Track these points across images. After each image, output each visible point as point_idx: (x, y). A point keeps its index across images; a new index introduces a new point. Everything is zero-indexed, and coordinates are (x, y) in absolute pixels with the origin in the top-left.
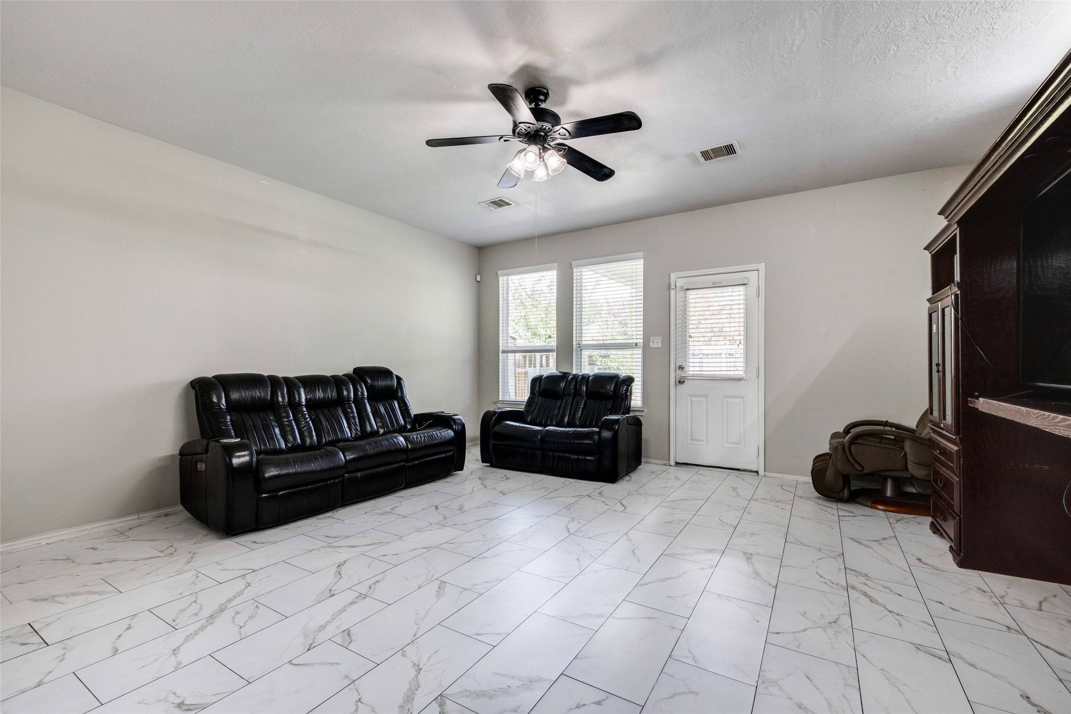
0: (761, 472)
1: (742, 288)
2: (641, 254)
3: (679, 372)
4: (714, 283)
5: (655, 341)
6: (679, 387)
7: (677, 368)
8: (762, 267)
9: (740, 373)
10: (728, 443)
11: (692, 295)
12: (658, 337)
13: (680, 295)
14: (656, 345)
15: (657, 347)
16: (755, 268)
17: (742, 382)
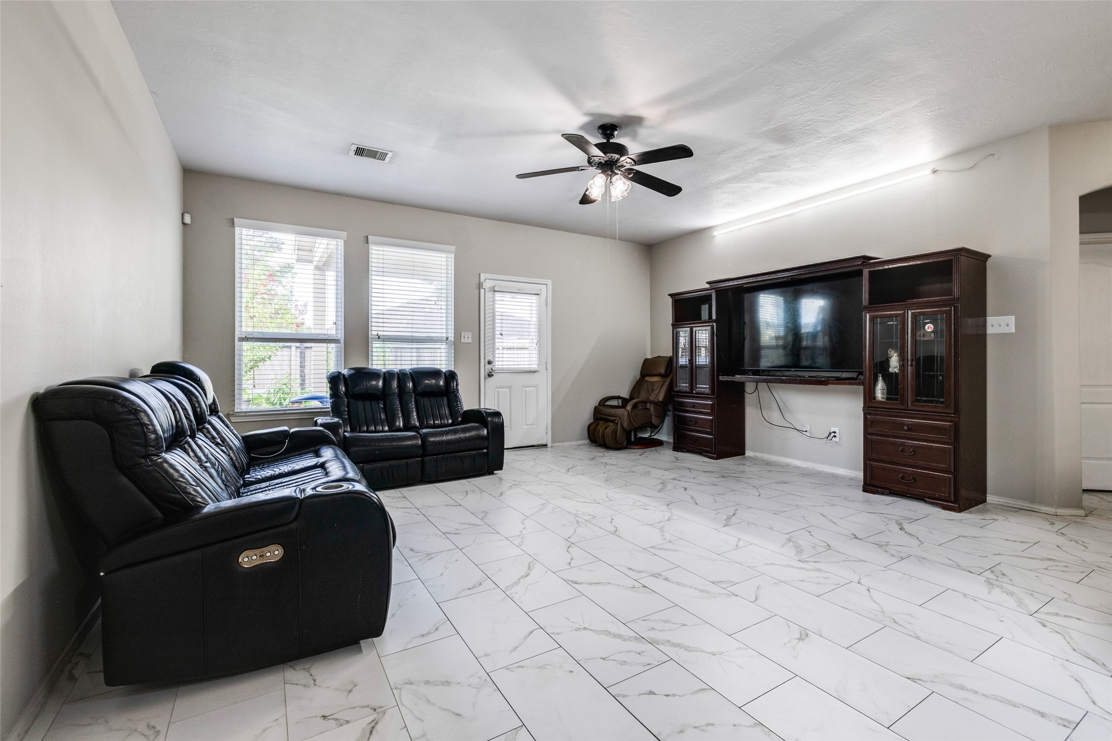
0: (549, 445)
1: (534, 297)
2: (453, 248)
3: (488, 367)
4: (519, 290)
5: (466, 337)
6: (488, 380)
7: (486, 362)
8: (549, 282)
9: (534, 367)
10: (527, 425)
11: (498, 296)
12: (468, 333)
13: (489, 295)
14: (466, 341)
15: (468, 342)
16: (545, 283)
17: (536, 373)
